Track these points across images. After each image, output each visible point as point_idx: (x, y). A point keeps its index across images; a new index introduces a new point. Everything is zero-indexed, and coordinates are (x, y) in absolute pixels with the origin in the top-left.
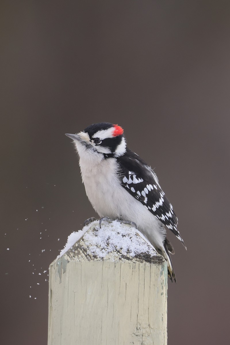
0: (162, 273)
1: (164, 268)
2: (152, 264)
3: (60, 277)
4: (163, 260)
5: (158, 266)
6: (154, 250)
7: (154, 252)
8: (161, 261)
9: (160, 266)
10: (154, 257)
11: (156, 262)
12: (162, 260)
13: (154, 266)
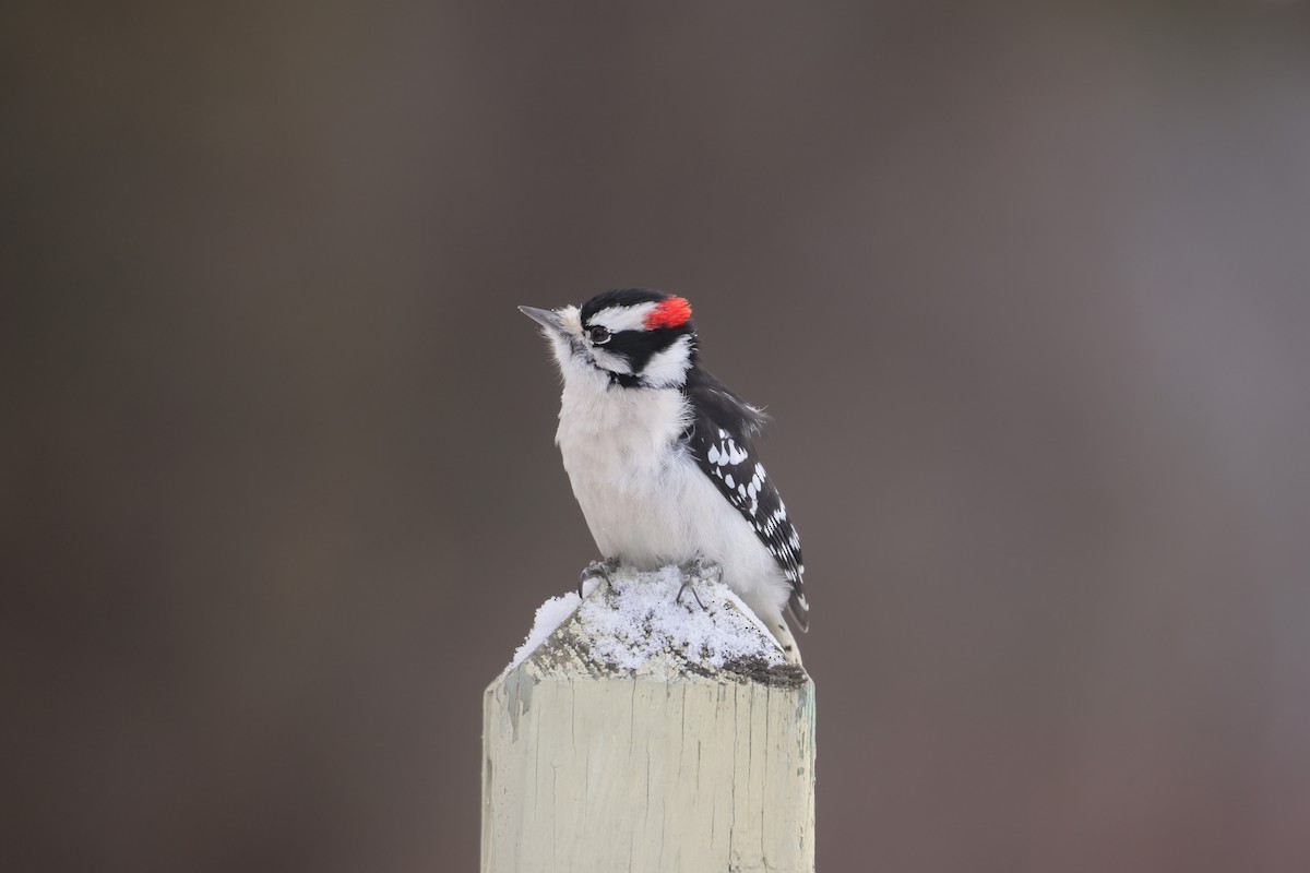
0: (799, 714)
1: (804, 700)
2: (772, 688)
3: (515, 725)
4: (804, 677)
5: (788, 694)
6: (779, 650)
7: (779, 654)
8: (797, 681)
9: (795, 695)
10: (777, 667)
11: (783, 683)
12: (799, 676)
13: (777, 694)
